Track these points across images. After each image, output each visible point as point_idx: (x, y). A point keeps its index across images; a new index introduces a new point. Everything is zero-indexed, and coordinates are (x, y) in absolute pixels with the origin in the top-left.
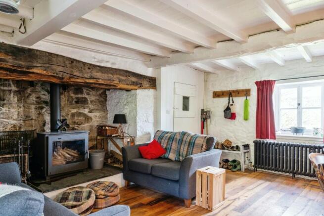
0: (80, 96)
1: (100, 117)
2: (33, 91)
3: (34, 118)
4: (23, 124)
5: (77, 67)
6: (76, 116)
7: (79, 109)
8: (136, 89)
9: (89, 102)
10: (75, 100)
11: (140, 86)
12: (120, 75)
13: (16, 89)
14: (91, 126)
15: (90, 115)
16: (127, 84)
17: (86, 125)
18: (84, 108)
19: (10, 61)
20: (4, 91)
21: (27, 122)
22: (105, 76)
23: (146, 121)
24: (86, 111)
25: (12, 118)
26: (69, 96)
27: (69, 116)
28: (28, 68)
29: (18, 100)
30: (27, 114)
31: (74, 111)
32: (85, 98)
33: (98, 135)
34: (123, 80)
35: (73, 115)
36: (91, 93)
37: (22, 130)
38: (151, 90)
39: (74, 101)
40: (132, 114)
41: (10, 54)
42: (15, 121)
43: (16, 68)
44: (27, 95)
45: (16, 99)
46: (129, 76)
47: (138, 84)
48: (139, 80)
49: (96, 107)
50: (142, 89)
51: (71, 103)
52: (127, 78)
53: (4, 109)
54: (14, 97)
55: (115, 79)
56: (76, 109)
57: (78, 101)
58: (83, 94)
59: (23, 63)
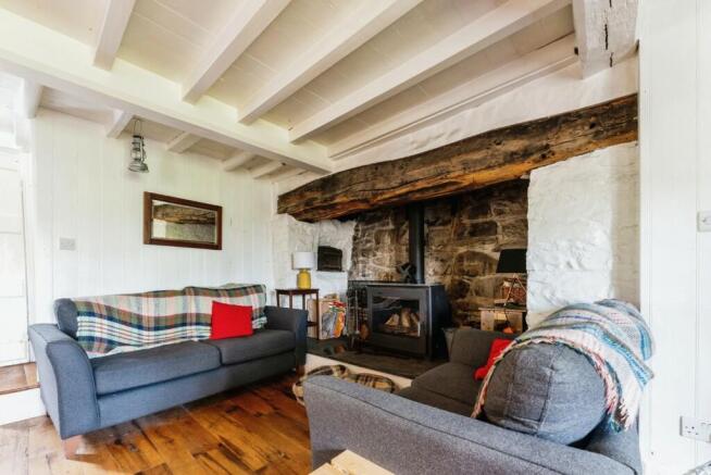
0: (480, 220)
4: (395, 273)
6: (465, 260)
7: (473, 246)
8: (530, 171)
10: (469, 229)
12: (467, 152)
16: (489, 167)
17: (487, 277)
18: (484, 243)
19: (320, 197)
20: (382, 231)
22: (430, 170)
24: (488, 249)
25: (385, 264)
26: (459, 224)
27: (454, 260)
30: (398, 258)
31: (462, 250)
32: (491, 222)
34: (475, 162)
35: (461, 258)
36: (507, 209)
39: (466, 232)
41: (320, 190)
42: (388, 269)
44: (401, 233)
46: (499, 144)
47: (532, 154)
48: (537, 139)
49: (515, 239)
50: (554, 162)
51: (460, 236)
52: (490, 152)
53: (379, 254)
54: (388, 239)
55: (453, 167)
56: (466, 246)
57: (476, 231)
58: (489, 216)
59: (328, 196)
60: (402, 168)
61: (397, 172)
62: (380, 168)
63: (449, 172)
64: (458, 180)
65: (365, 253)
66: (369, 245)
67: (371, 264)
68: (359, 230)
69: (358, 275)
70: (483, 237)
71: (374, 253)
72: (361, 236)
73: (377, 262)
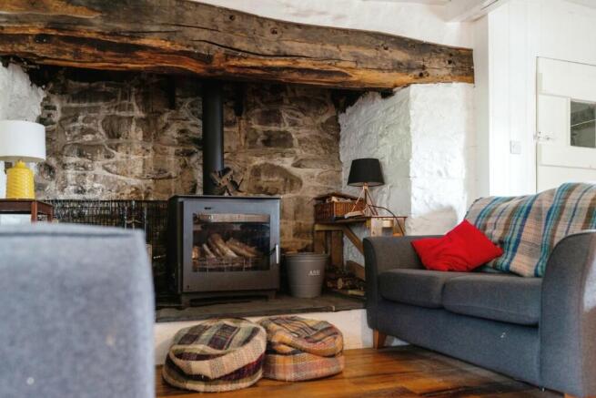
0: (273, 128)
1: (321, 179)
2: (173, 119)
3: (174, 174)
4: (153, 187)
5: (243, 30)
6: (262, 174)
7: (270, 158)
8: (408, 85)
9: (296, 142)
10: (263, 137)
11: (421, 75)
12: (359, 45)
13: (142, 115)
14: (300, 200)
15: (297, 172)
16: (379, 69)
17: (288, 195)
18: (283, 156)
19: (97, 22)
20: (120, 118)
21: (161, 182)
22: (316, 49)
23: (440, 173)
24: (287, 163)
25: (132, 173)
26: (249, 129)
27: (248, 173)
28: (132, 37)
29: (144, 137)
30: (159, 165)
31: (258, 161)
32: (285, 132)
33: (317, 221)
34: (367, 59)
35: (257, 171)
36: (300, 121)
37: (152, 199)
38: (454, 84)
39: (259, 140)
40: (398, 156)
41: (97, 8)
42: (138, 181)
43: (109, 39)
44: (161, 126)
45: (140, 135)
46: (386, 49)
49: (312, 155)
51: (252, 144)
52: (379, 54)
53: (119, 155)
54: (136, 131)
55: (344, 55)
56: (263, 157)
57: (270, 141)
58: (282, 125)
59: (122, 26)
60: (274, 32)
63: (340, 60)
64: (348, 72)
66: (89, 138)
68: (54, 108)
69: (62, 190)
70: (279, 149)
71: (107, 151)
72: (62, 119)
73: (114, 169)
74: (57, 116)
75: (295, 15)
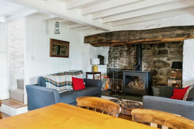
0: (162, 49)
2: (134, 49)
3: (133, 63)
7: (159, 58)
8: (184, 40)
9: (169, 53)
10: (158, 52)
12: (164, 32)
13: (127, 49)
14: (169, 70)
15: (168, 62)
17: (164, 69)
18: (163, 57)
20: (122, 50)
21: (130, 65)
24: (165, 59)
26: (154, 50)
27: (152, 62)
29: (127, 54)
30: (130, 61)
31: (155, 59)
32: (166, 50)
35: (155, 62)
39: (156, 53)
41: (105, 37)
42: (125, 64)
44: (131, 51)
46: (175, 31)
47: (185, 35)
48: (186, 31)
49: (174, 56)
50: (191, 38)
51: (154, 54)
52: (172, 33)
53: (121, 59)
54: (125, 53)
55: (159, 36)
56: (157, 58)
57: (160, 53)
58: (165, 48)
59: (109, 39)
60: (140, 33)
61: (138, 35)
62: (131, 32)
63: (158, 37)
64: (161, 40)
65: (115, 58)
66: (116, 55)
67: (118, 62)
68: (111, 49)
69: (111, 66)
70: (163, 55)
71: (119, 58)
72: (113, 51)
73: (120, 62)
74: (112, 50)
75: (146, 27)
